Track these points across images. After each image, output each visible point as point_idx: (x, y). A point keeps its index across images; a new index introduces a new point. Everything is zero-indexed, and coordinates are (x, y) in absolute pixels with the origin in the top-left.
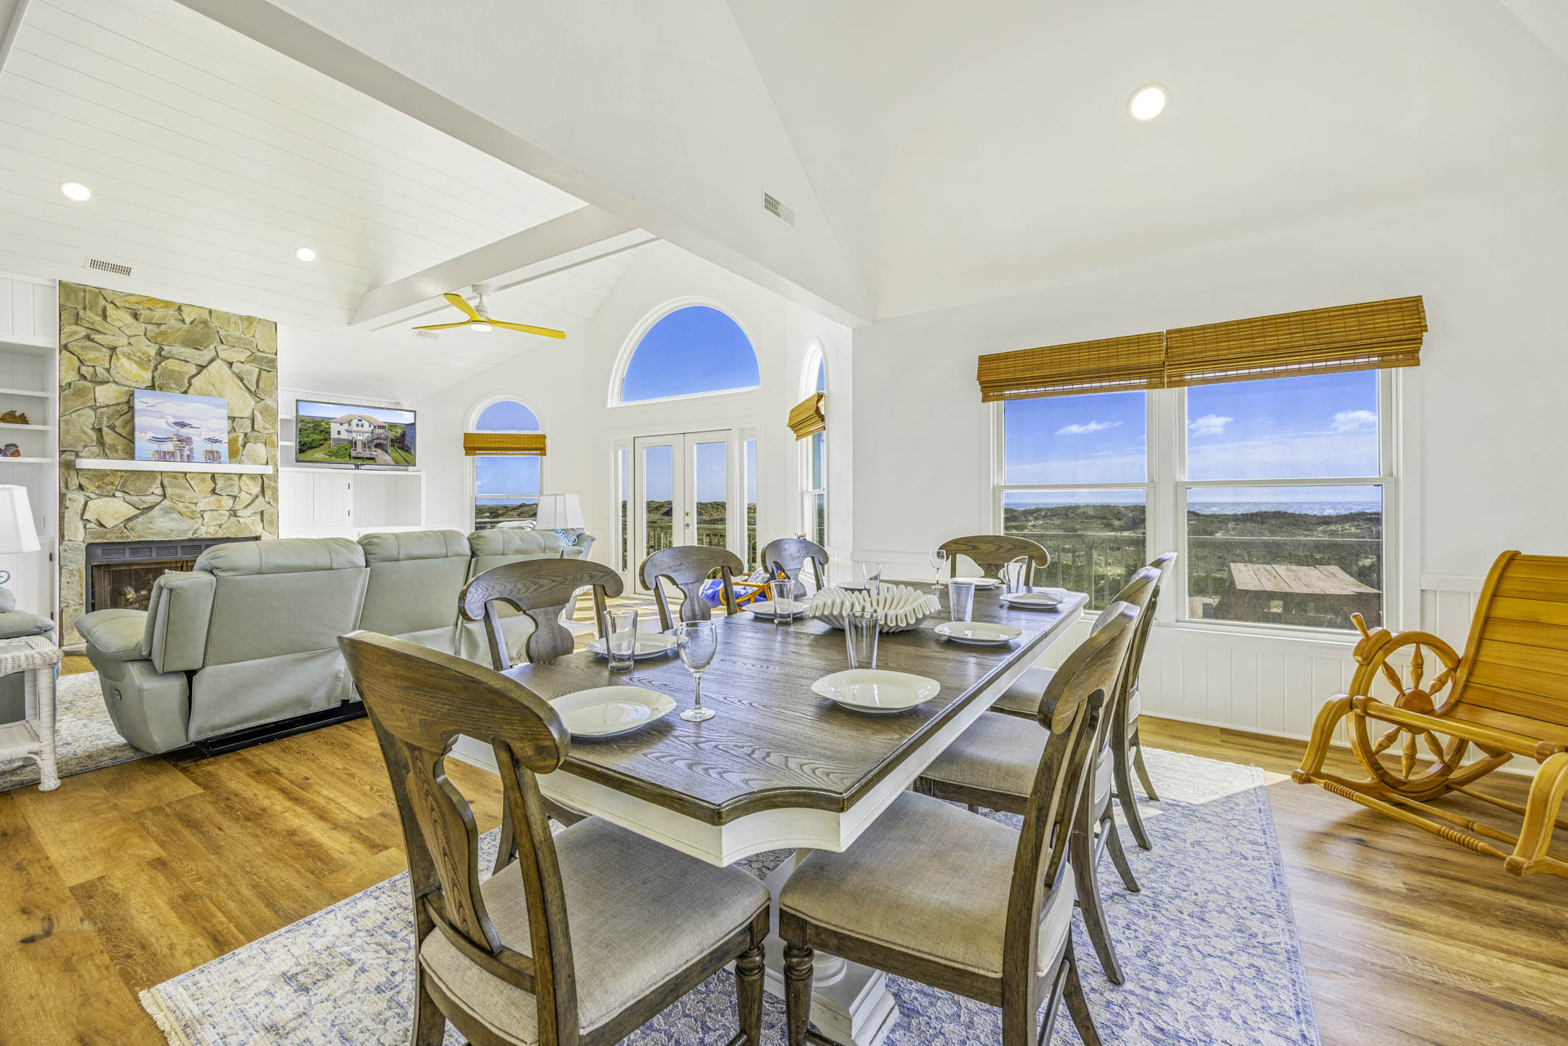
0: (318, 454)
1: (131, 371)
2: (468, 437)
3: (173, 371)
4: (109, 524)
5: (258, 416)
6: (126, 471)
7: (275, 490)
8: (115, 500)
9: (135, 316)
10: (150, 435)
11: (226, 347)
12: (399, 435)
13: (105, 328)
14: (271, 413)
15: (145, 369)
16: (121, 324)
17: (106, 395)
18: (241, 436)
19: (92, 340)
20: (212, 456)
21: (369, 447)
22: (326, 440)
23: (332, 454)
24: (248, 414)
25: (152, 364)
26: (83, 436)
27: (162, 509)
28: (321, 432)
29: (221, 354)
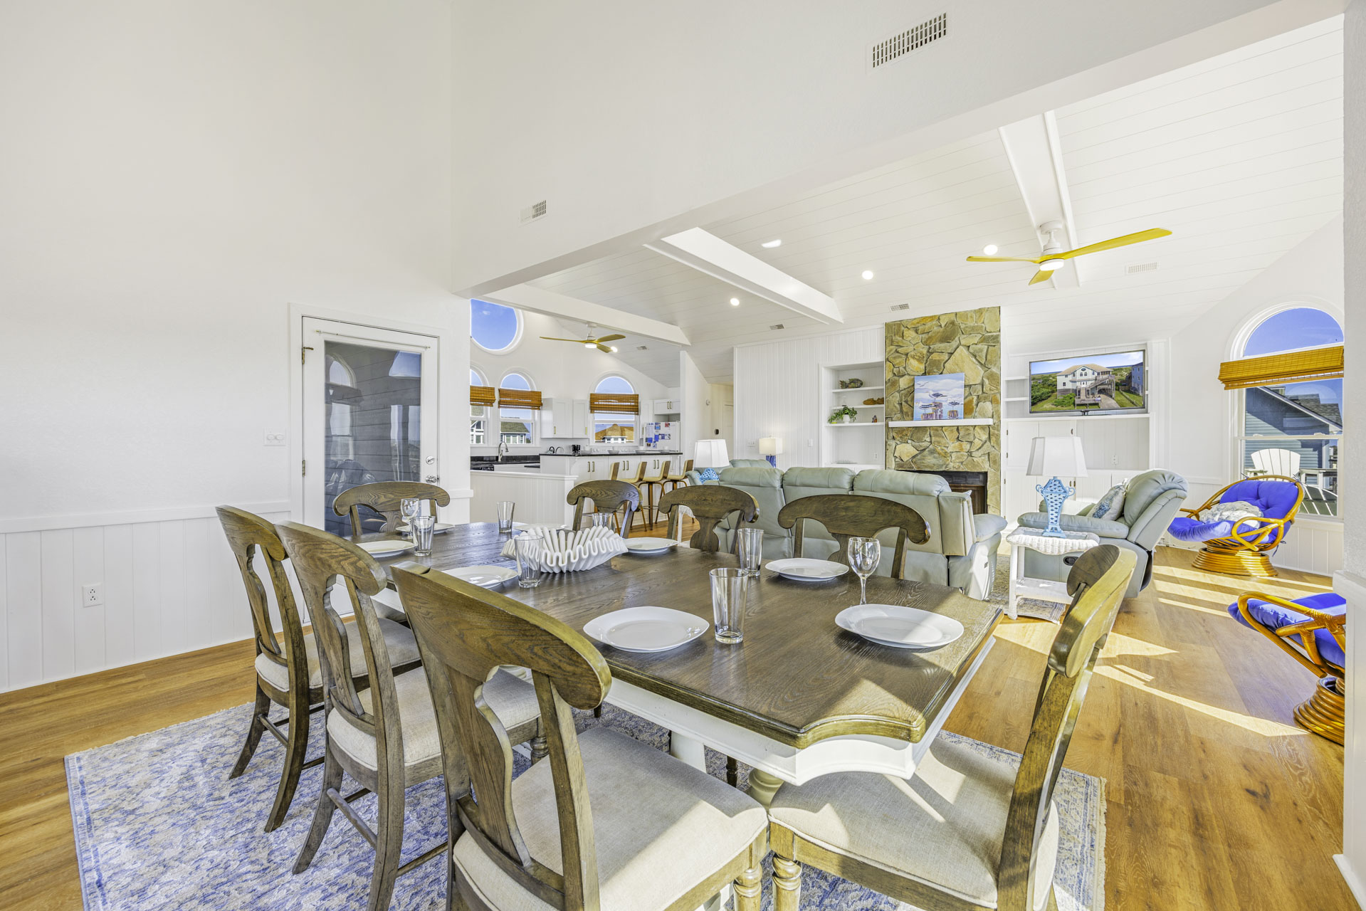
0: (1047, 405)
1: (915, 366)
2: (1225, 367)
3: (935, 360)
4: (905, 460)
5: (986, 381)
6: (913, 427)
7: (998, 437)
8: (908, 445)
9: (916, 332)
10: (921, 404)
11: (965, 336)
12: (1124, 378)
13: (904, 344)
14: (995, 379)
15: (922, 363)
16: (910, 338)
17: (903, 383)
18: (975, 398)
19: (898, 352)
20: (954, 415)
21: (1093, 394)
22: (1053, 392)
23: (1058, 404)
24: (979, 381)
25: (925, 359)
26: (895, 409)
27: (929, 451)
28: (1049, 385)
29: (963, 342)
